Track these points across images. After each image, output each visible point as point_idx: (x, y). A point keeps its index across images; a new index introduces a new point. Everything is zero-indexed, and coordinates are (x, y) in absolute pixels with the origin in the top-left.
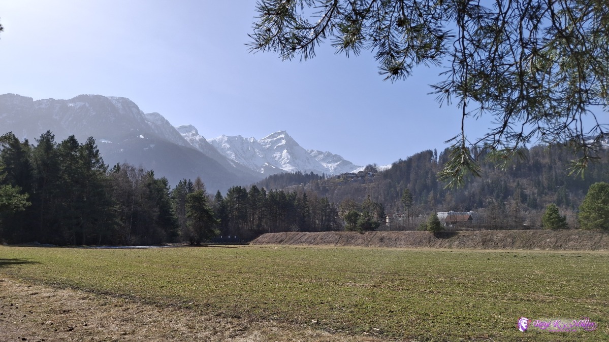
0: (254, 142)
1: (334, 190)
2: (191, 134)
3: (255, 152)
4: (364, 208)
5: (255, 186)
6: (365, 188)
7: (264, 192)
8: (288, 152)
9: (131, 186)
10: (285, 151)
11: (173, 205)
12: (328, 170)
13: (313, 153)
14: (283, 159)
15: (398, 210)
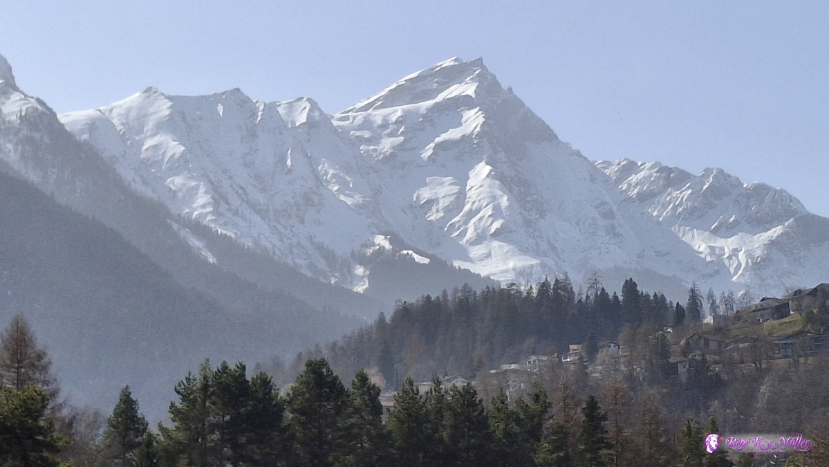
0: (310, 124)
1: (757, 378)
3: (319, 180)
5: (323, 363)
7: (372, 394)
8: (497, 175)
10: (483, 169)
12: (718, 268)
13: (634, 178)
14: (472, 214)
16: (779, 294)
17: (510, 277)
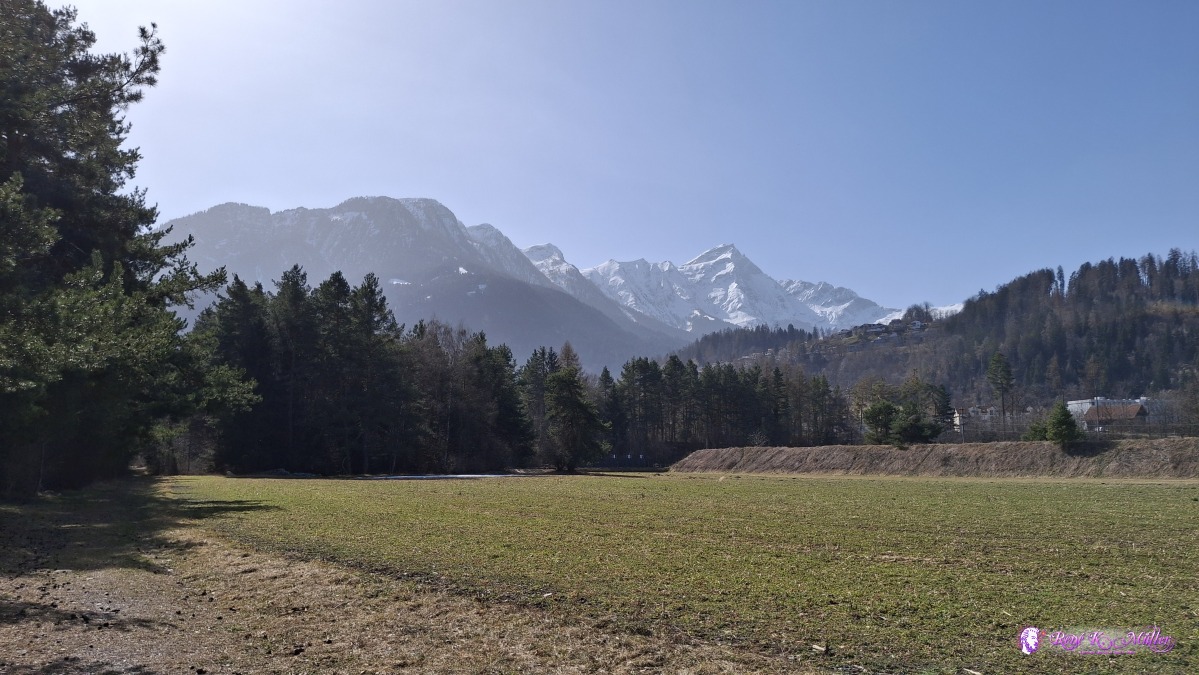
0: (670, 271)
1: (840, 360)
2: (551, 261)
3: (673, 291)
4: (906, 396)
5: (676, 357)
6: (906, 355)
7: (694, 368)
8: (739, 287)
9: (445, 363)
10: (734, 285)
11: (522, 397)
12: (824, 319)
13: (791, 287)
14: (730, 301)
15: (979, 399)
16: (849, 329)
17: (745, 324)
